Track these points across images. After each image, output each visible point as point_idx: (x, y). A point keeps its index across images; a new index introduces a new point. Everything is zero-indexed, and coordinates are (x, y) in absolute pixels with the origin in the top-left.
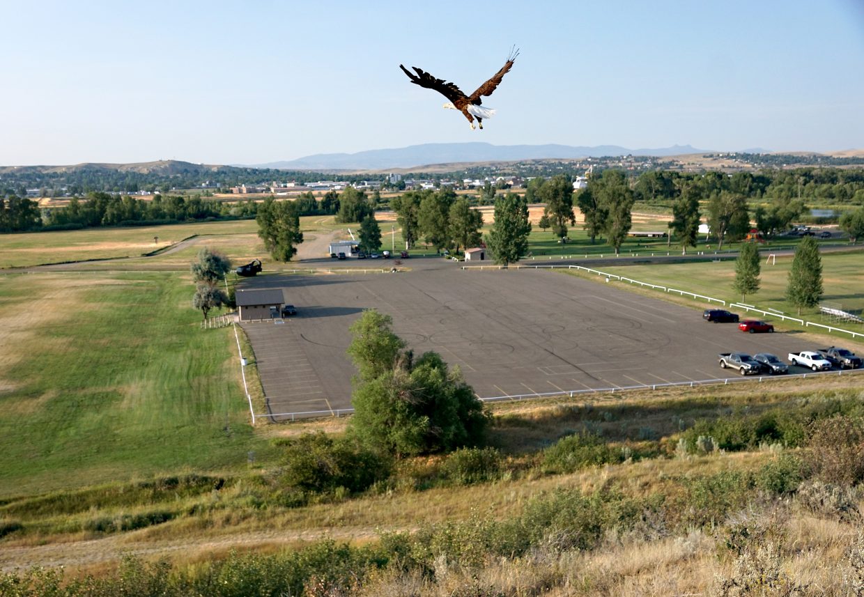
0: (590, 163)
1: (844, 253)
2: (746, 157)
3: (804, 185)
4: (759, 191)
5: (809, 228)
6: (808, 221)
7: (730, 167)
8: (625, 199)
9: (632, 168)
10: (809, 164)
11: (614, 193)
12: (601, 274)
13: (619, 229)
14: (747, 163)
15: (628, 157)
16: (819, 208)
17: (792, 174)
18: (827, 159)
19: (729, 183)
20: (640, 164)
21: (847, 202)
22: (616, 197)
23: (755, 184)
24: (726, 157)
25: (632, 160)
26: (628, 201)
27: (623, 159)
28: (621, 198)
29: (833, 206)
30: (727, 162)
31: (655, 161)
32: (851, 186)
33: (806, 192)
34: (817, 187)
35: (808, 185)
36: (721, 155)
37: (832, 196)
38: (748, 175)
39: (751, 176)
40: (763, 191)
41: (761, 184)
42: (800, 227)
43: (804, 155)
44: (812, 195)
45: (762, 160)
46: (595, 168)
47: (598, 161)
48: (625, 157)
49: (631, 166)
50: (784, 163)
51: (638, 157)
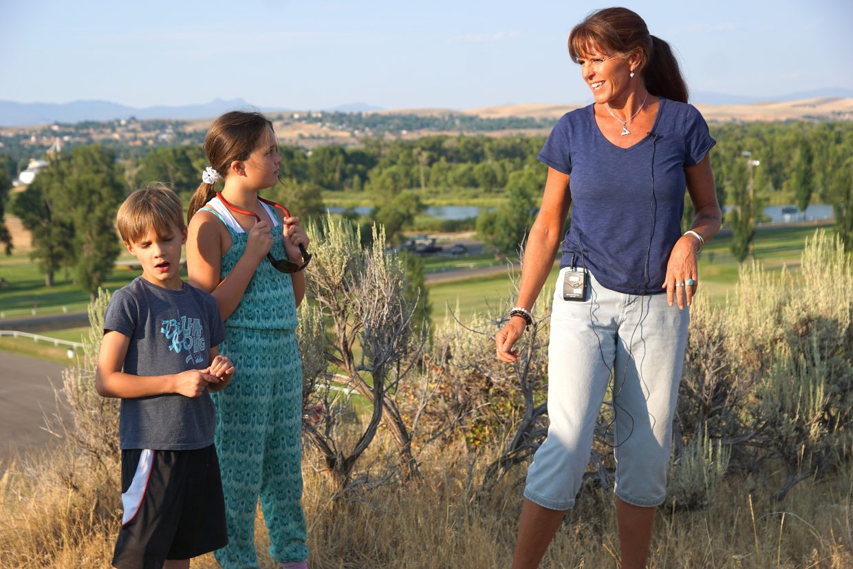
0: (55, 134)
1: (486, 280)
2: (339, 118)
3: (430, 164)
4: (356, 179)
5: (434, 240)
6: (433, 228)
7: (313, 137)
8: (101, 200)
9: (138, 143)
10: (443, 129)
11: (80, 188)
12: (60, 345)
13: (95, 256)
14: (342, 130)
15: (129, 122)
16: (455, 205)
17: (410, 146)
18: (469, 121)
19: (305, 166)
20: (153, 134)
21: (498, 192)
22: (83, 196)
23: (350, 166)
24: (305, 119)
25: (138, 127)
26: (107, 203)
27: (120, 125)
28: (95, 198)
29: (475, 201)
30: (307, 129)
31: (180, 129)
32: (503, 167)
33: (433, 178)
34: (450, 168)
35: (435, 166)
36: (296, 116)
37: (474, 183)
38: (337, 150)
39: (342, 151)
40: (364, 178)
41: (360, 167)
42: (419, 238)
43: (436, 115)
44: (443, 184)
45: (367, 125)
46: (68, 144)
47: (72, 130)
48: (123, 122)
49: (135, 139)
50: (402, 129)
51: (150, 122)
